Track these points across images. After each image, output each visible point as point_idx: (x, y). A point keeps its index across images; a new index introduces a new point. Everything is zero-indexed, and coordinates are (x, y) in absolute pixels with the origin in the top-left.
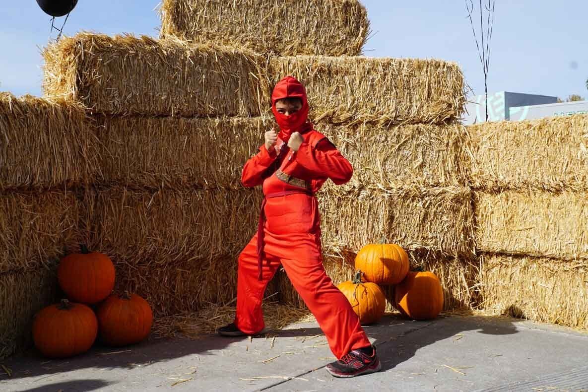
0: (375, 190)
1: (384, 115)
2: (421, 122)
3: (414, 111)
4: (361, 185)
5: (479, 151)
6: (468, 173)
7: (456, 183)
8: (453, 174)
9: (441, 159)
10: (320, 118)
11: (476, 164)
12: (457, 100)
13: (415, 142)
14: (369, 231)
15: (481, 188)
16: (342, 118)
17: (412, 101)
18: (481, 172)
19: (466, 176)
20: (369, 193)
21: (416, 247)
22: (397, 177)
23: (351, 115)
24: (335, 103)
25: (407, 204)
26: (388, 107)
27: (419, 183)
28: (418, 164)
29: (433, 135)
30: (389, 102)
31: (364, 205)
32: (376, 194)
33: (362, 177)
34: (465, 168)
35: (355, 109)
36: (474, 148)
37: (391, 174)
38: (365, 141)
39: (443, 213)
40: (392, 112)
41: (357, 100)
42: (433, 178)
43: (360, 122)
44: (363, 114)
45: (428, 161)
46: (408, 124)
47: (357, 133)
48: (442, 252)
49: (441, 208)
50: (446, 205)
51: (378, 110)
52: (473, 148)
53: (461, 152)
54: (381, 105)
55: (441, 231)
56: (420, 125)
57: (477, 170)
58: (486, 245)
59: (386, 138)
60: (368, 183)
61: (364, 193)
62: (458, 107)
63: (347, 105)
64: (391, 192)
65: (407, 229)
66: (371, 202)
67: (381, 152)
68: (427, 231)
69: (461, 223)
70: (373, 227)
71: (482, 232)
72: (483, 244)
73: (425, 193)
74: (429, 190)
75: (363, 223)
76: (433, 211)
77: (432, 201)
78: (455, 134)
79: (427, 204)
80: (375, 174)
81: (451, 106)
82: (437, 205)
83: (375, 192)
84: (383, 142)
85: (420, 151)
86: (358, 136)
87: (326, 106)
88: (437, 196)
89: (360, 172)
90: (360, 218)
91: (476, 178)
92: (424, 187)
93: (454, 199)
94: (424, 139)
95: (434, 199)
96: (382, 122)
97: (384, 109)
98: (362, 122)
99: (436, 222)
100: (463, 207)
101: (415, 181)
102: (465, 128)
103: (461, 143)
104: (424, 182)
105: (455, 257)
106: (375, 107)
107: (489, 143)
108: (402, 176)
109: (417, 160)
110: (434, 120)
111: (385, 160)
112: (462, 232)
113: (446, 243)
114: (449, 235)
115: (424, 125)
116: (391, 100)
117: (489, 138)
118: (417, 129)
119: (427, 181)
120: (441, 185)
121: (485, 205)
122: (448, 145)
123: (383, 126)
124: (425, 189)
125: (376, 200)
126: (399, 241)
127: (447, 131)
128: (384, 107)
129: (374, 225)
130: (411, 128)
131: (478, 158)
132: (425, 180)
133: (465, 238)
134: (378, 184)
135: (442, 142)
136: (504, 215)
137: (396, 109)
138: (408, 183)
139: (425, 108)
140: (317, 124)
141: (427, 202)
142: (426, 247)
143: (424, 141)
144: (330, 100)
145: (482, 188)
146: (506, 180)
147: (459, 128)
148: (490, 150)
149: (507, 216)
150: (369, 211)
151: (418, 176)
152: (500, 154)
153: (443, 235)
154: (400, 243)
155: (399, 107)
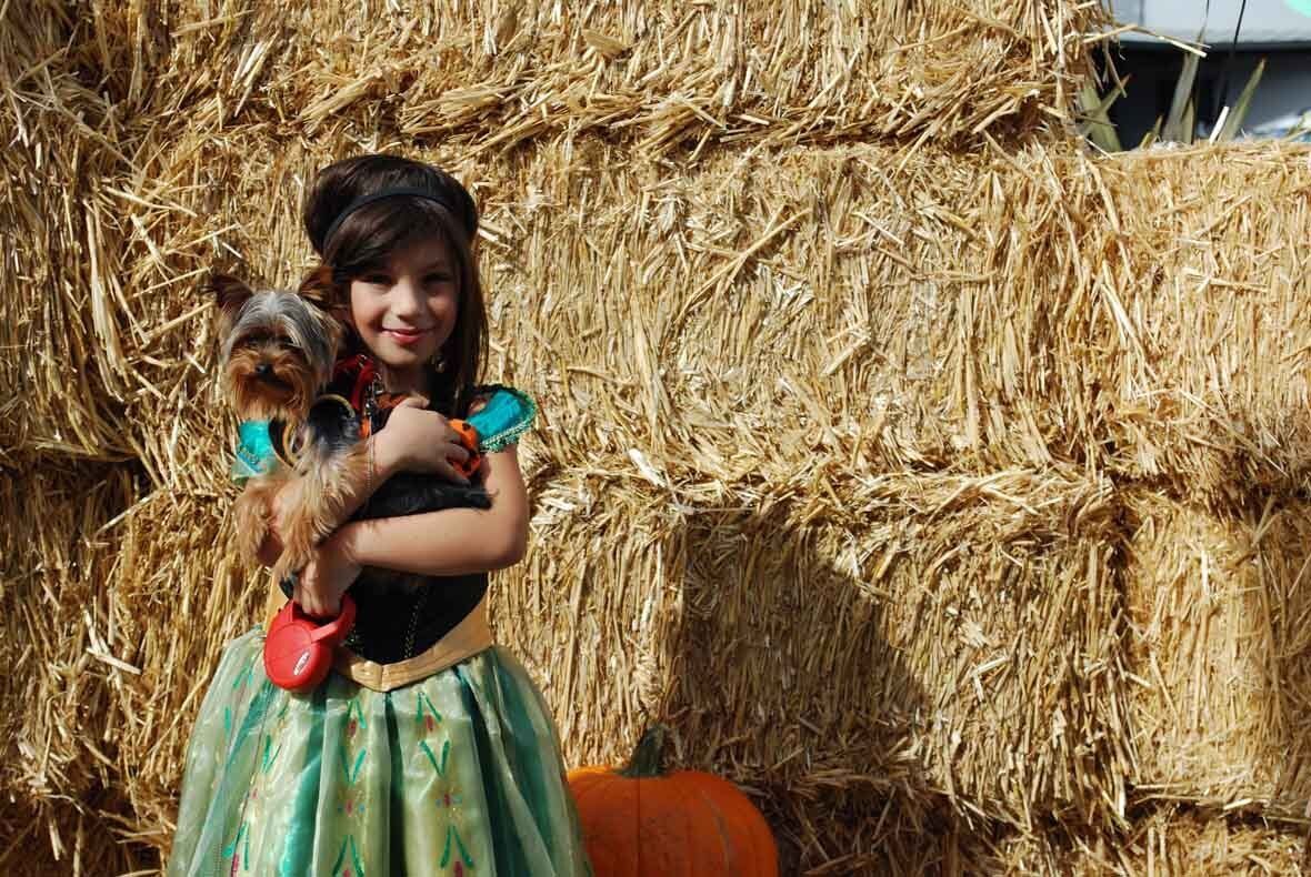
0: (616, 482)
1: (674, 96)
2: (867, 134)
3: (836, 78)
4: (542, 460)
5: (1163, 288)
6: (1101, 404)
7: (1040, 455)
8: (1024, 406)
9: (962, 332)
10: (331, 106)
11: (1143, 363)
12: (1058, 20)
13: (832, 239)
14: (585, 697)
15: (1163, 480)
16: (451, 106)
17: (824, 25)
18: (1164, 404)
19: (1090, 418)
20: (587, 499)
21: (819, 777)
22: (737, 418)
23: (497, 91)
24: (417, 29)
25: (783, 556)
26: (694, 51)
27: (845, 449)
28: (848, 351)
29: (927, 206)
30: (704, 22)
31: (558, 560)
32: (624, 509)
33: (550, 415)
34: (1088, 378)
35: (522, 60)
36: (1138, 277)
37: (705, 406)
38: (572, 229)
39: (964, 606)
40: (720, 78)
41: (531, 12)
42: (919, 427)
43: (545, 133)
44: (562, 88)
45: (897, 339)
46: (801, 142)
47: (531, 189)
48: (953, 798)
49: (955, 580)
50: (984, 569)
51: (644, 70)
52: (1131, 276)
53: (1069, 291)
54: (661, 45)
55: (953, 699)
56: (862, 149)
57: (1147, 393)
58: (1180, 770)
59: (683, 216)
60: (581, 450)
61: (559, 503)
62: (1061, 59)
63: (479, 41)
64: (700, 498)
65: (779, 683)
66: (598, 541)
67: (653, 292)
68: (882, 697)
69: (1057, 662)
70: (602, 673)
71: (1164, 705)
72: (1164, 761)
73: (876, 502)
74: (893, 487)
75: (556, 651)
76: (915, 595)
77: (910, 547)
78: (1040, 201)
79: (888, 559)
80: (619, 402)
81: (1029, 55)
82: (939, 561)
83: (621, 495)
84: (664, 237)
85: (858, 288)
86: (533, 200)
87: (366, 44)
88: (936, 519)
89: (542, 392)
90: (534, 630)
91: (1141, 435)
92: (874, 472)
93: (1027, 536)
94: (879, 224)
95: (920, 537)
96: (659, 130)
97: (677, 61)
98: (558, 130)
99: (927, 649)
100: (1066, 576)
101: (827, 440)
102: (1094, 169)
103: (1073, 246)
104: (875, 448)
105: (1020, 826)
106: (626, 54)
107: (1210, 256)
108: (762, 412)
109: (842, 333)
110: (932, 129)
111: (675, 329)
112: (1062, 703)
113: (977, 756)
114: (991, 719)
115: (886, 151)
116: (715, 17)
117: (1213, 229)
118: (847, 171)
119: (888, 442)
120: (963, 459)
121: (1181, 570)
122: (1000, 257)
123: (669, 156)
124: (873, 483)
125: (624, 539)
126: (739, 745)
127: (1003, 183)
128: (672, 56)
129: (613, 662)
130: (815, 169)
131: (1156, 328)
132: (880, 436)
133: (1075, 736)
134: (635, 455)
135: (970, 239)
136: (1275, 627)
137: (739, 67)
138: (789, 450)
139: (889, 63)
140: (318, 134)
141: (884, 546)
142: (870, 778)
143: (878, 233)
144: (389, 10)
145: (1170, 482)
146: (1292, 455)
147: (1062, 170)
148: (1213, 290)
149: (1289, 637)
150: (586, 589)
151: (844, 412)
152: (1267, 319)
153: (961, 719)
154: (739, 758)
155: (754, 52)
